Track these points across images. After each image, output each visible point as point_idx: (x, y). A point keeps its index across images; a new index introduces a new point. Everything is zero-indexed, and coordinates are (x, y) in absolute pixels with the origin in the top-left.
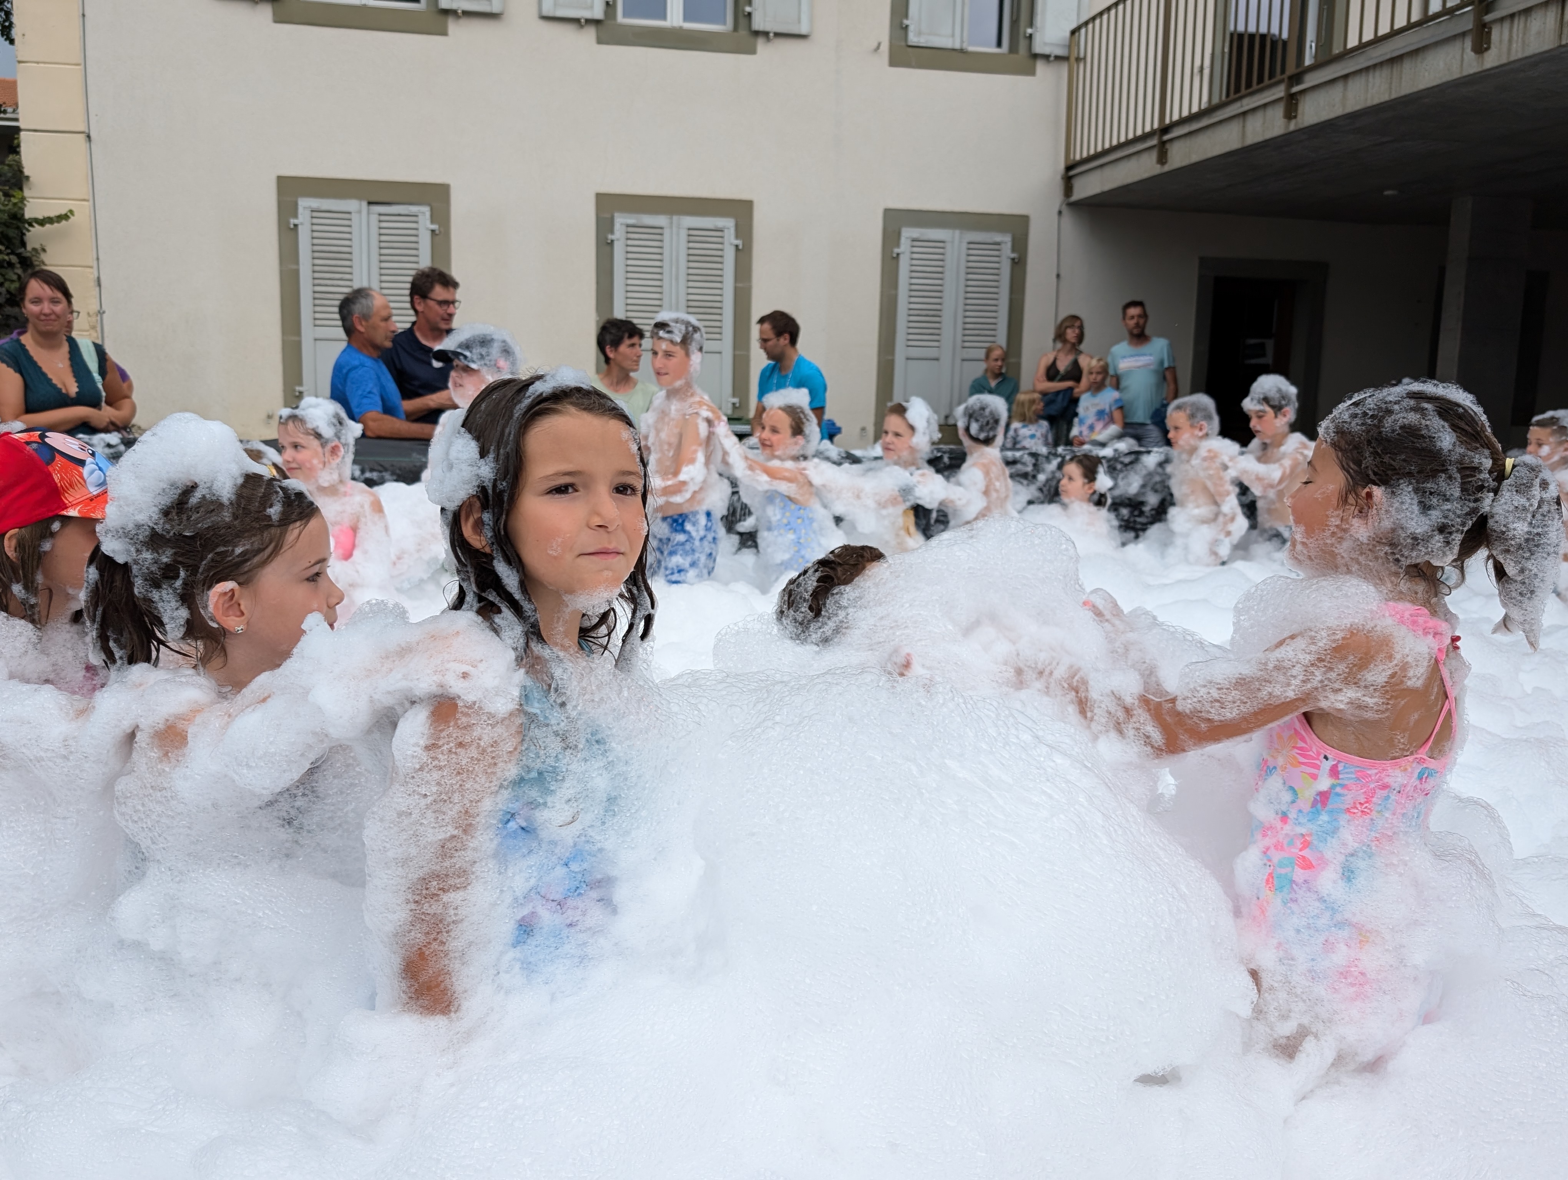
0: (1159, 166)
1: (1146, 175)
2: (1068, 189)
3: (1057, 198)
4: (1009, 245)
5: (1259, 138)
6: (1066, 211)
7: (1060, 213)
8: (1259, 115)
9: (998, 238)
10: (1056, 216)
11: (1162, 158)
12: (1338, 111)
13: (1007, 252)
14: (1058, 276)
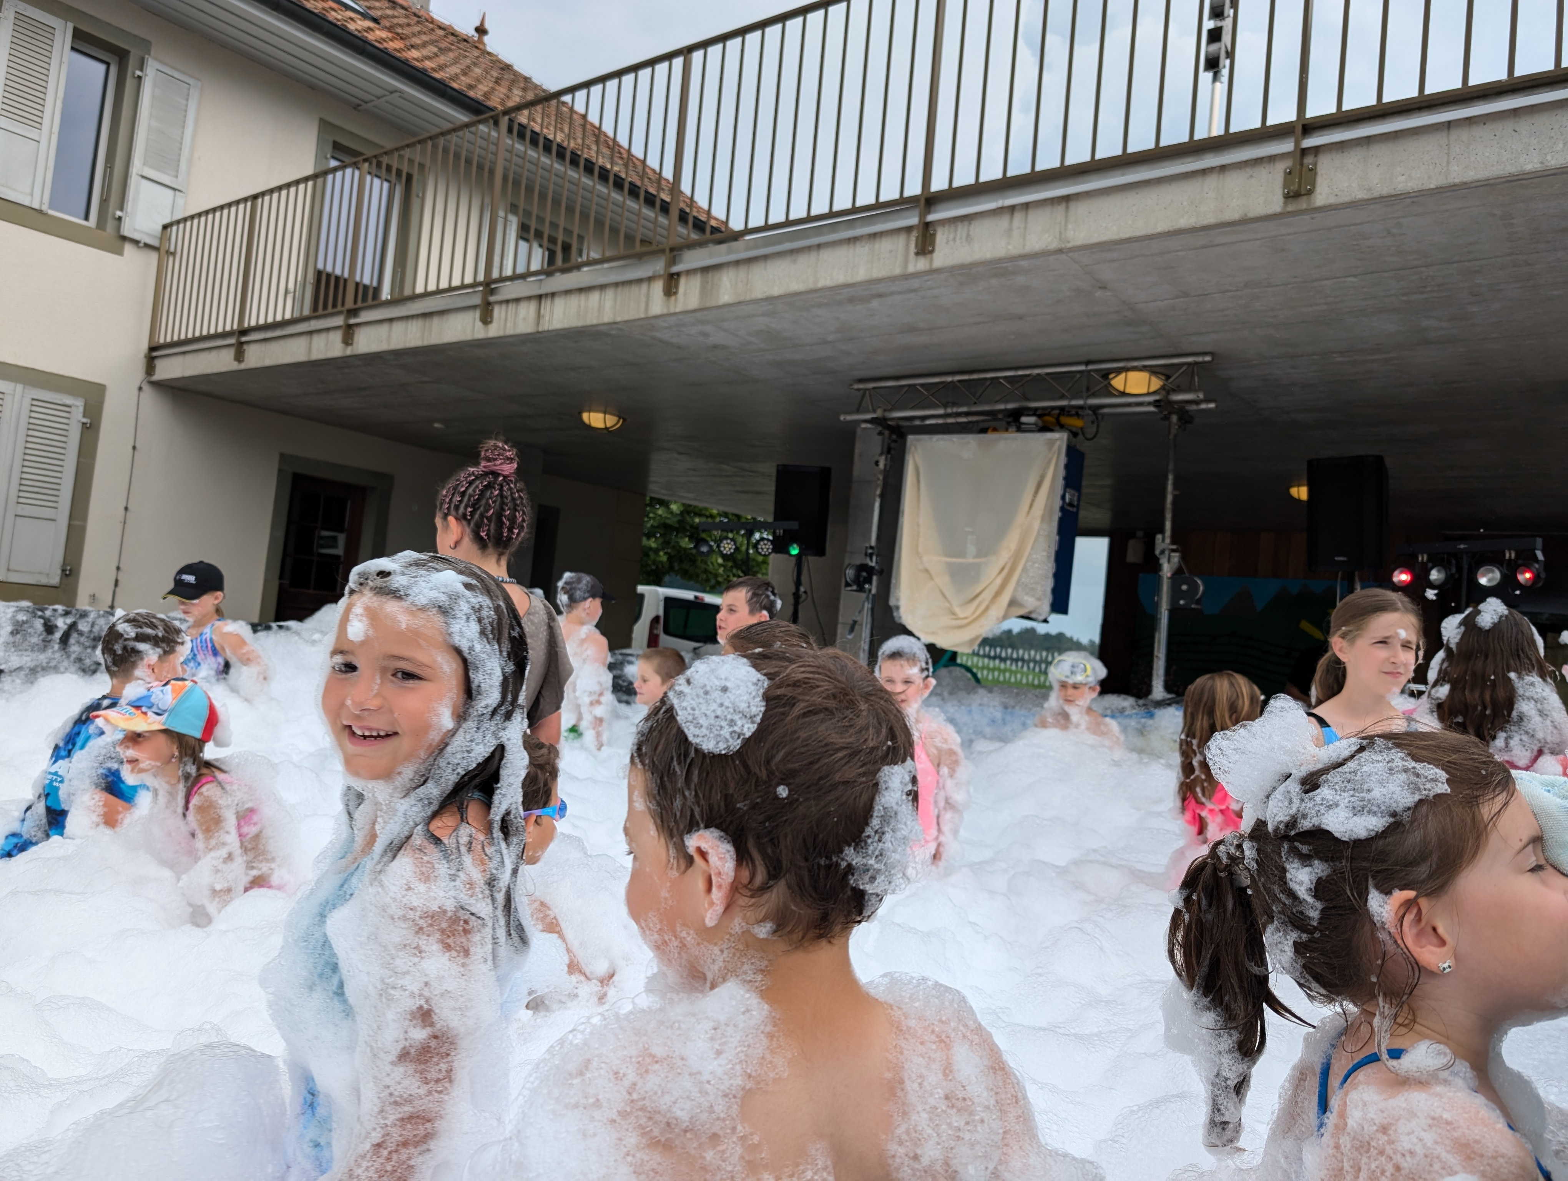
0: (236, 363)
1: (224, 369)
2: (150, 368)
3: (139, 374)
4: (81, 409)
5: (322, 356)
6: (146, 388)
7: (140, 389)
8: (323, 336)
9: (68, 400)
10: (136, 392)
11: (239, 356)
12: (383, 347)
13: (78, 415)
14: (134, 448)
